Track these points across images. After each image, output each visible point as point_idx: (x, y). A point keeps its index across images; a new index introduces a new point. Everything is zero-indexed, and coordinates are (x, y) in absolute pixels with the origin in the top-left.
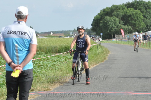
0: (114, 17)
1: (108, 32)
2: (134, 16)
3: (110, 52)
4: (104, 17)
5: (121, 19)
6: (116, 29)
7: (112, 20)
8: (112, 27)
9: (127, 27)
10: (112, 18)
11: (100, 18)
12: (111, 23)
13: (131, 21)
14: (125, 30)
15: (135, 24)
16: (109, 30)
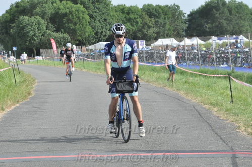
0: (38, 17)
1: (27, 44)
2: (73, 16)
4: (18, 18)
5: (49, 21)
6: (40, 39)
7: (33, 23)
8: (33, 35)
9: (61, 35)
10: (33, 19)
11: (11, 18)
12: (33, 29)
13: (68, 24)
14: (57, 40)
15: (74, 30)
16: (28, 41)
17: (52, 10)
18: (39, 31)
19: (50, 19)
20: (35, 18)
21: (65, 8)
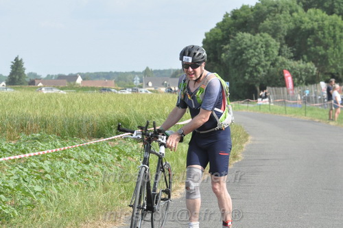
0: (266, 35)
1: (247, 77)
2: (324, 34)
3: (250, 138)
4: (235, 35)
5: (284, 42)
6: (269, 71)
7: (258, 44)
8: (256, 65)
9: (302, 65)
10: (258, 37)
11: (223, 36)
12: (256, 54)
13: (315, 47)
14: (295, 73)
15: (325, 57)
16: (248, 72)
17: (291, 24)
18: (267, 58)
19: (286, 38)
20: (261, 35)
21: (312, 20)
